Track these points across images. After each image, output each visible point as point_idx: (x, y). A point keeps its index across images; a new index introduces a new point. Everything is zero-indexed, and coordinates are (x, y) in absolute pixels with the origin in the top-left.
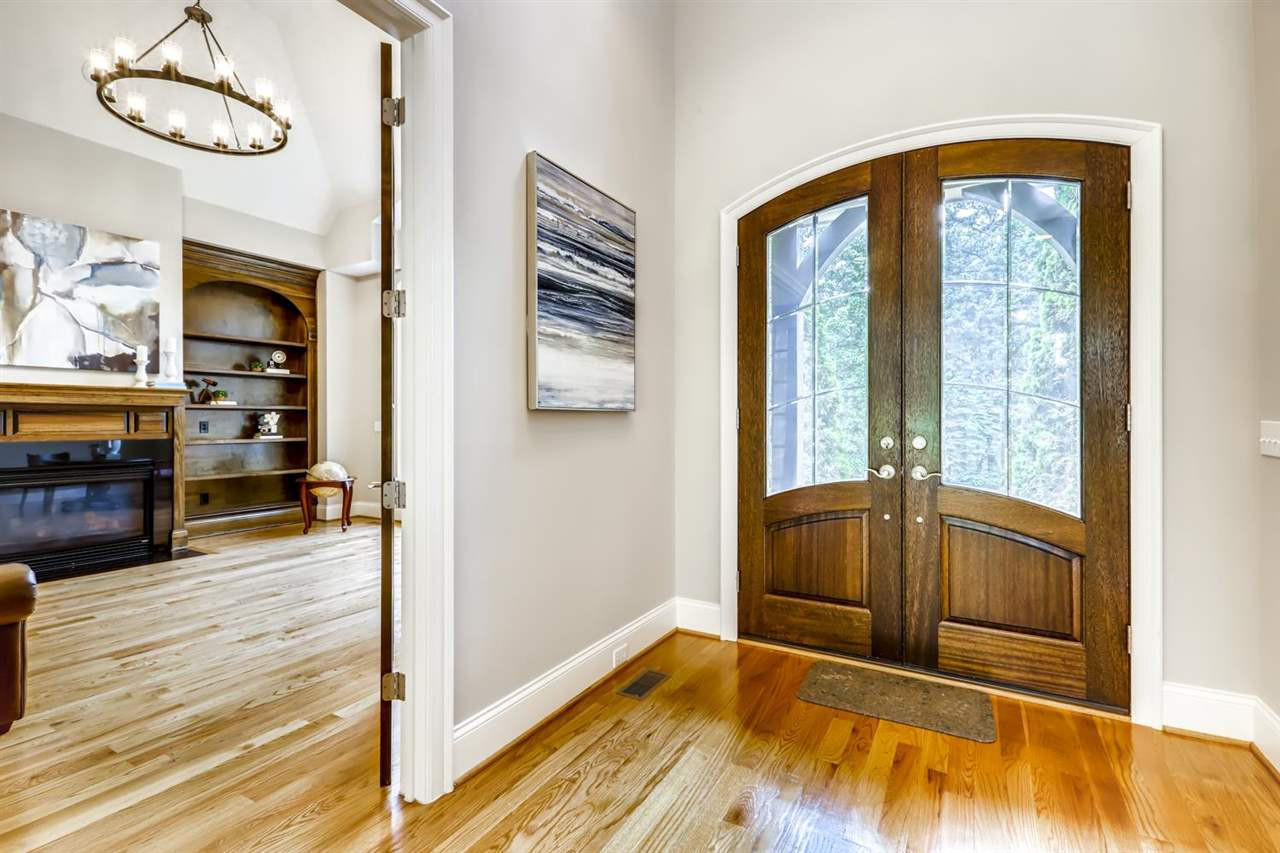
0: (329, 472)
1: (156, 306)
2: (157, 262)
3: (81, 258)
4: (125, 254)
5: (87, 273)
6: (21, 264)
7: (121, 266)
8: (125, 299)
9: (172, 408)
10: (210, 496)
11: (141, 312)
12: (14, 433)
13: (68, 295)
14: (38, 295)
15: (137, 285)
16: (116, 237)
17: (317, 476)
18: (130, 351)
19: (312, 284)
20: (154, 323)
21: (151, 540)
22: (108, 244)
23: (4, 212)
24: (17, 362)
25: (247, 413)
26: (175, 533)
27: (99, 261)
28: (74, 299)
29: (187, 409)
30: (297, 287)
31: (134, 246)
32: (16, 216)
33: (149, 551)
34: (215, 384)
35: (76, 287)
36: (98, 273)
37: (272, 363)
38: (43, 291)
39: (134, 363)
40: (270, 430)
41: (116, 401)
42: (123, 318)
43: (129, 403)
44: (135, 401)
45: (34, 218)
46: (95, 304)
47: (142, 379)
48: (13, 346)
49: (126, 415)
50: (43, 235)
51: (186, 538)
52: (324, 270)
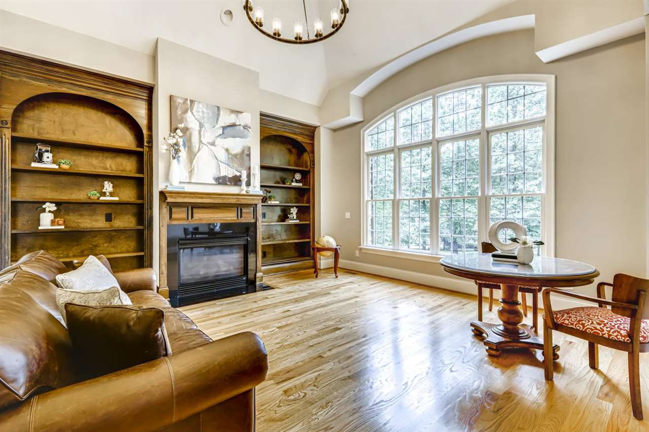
0: (328, 242)
1: (249, 148)
2: (250, 125)
3: (218, 123)
4: (236, 120)
5: (221, 131)
6: (193, 127)
7: (234, 127)
8: (236, 145)
9: (256, 205)
10: (267, 253)
11: (243, 152)
12: (192, 219)
13: (213, 144)
14: (201, 144)
15: (241, 137)
16: (233, 111)
17: (323, 244)
18: (238, 174)
19: (312, 134)
20: (248, 158)
21: (247, 277)
22: (229, 115)
23: (187, 99)
24: (193, 181)
25: (282, 208)
26: (257, 274)
27: (225, 125)
28: (215, 146)
29: (262, 206)
30: (305, 137)
31: (240, 115)
32: (192, 101)
33: (246, 284)
34: (270, 192)
35: (216, 139)
36: (225, 131)
37: (294, 180)
38: (203, 142)
39: (240, 180)
40: (293, 217)
41: (233, 201)
42: (235, 156)
43: (239, 203)
44: (242, 201)
45: (199, 102)
46: (224, 148)
47: (244, 189)
48: (191, 172)
49: (236, 209)
50: (203, 111)
51: (262, 277)
52: (319, 126)
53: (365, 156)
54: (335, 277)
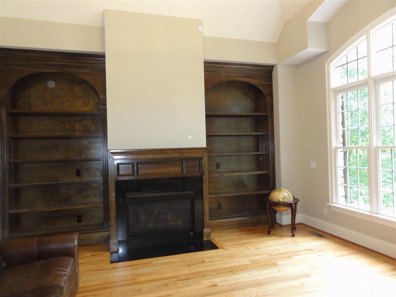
12: (137, 174)
19: (269, 75)
26: (204, 230)
30: (261, 78)
43: (182, 157)
44: (184, 155)
49: (181, 163)
51: (210, 233)
52: (277, 64)
53: (331, 92)
54: (291, 235)
